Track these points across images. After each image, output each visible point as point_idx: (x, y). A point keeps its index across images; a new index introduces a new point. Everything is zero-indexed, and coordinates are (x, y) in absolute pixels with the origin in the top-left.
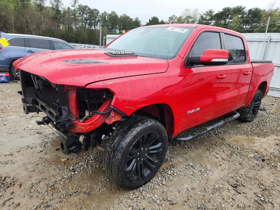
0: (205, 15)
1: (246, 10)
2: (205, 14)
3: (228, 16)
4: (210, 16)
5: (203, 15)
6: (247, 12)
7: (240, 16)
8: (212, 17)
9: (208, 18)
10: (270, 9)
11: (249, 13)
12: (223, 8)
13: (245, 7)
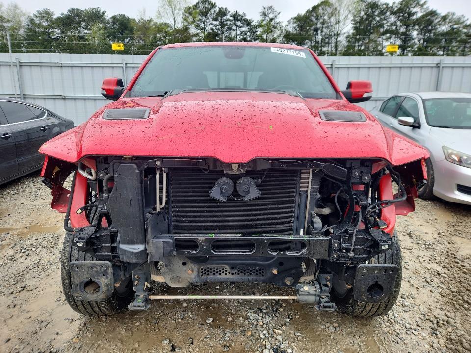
0: (38, 19)
1: (109, 16)
2: (37, 17)
3: (79, 23)
4: (47, 20)
5: (34, 18)
6: (111, 20)
7: (101, 25)
8: (52, 22)
9: (45, 24)
10: (141, 18)
11: (114, 23)
12: (68, 9)
13: (105, 12)
